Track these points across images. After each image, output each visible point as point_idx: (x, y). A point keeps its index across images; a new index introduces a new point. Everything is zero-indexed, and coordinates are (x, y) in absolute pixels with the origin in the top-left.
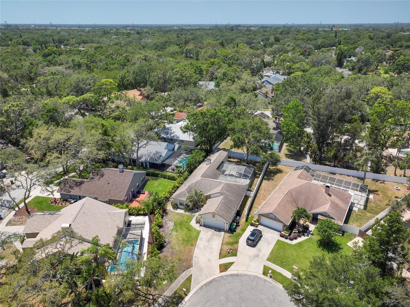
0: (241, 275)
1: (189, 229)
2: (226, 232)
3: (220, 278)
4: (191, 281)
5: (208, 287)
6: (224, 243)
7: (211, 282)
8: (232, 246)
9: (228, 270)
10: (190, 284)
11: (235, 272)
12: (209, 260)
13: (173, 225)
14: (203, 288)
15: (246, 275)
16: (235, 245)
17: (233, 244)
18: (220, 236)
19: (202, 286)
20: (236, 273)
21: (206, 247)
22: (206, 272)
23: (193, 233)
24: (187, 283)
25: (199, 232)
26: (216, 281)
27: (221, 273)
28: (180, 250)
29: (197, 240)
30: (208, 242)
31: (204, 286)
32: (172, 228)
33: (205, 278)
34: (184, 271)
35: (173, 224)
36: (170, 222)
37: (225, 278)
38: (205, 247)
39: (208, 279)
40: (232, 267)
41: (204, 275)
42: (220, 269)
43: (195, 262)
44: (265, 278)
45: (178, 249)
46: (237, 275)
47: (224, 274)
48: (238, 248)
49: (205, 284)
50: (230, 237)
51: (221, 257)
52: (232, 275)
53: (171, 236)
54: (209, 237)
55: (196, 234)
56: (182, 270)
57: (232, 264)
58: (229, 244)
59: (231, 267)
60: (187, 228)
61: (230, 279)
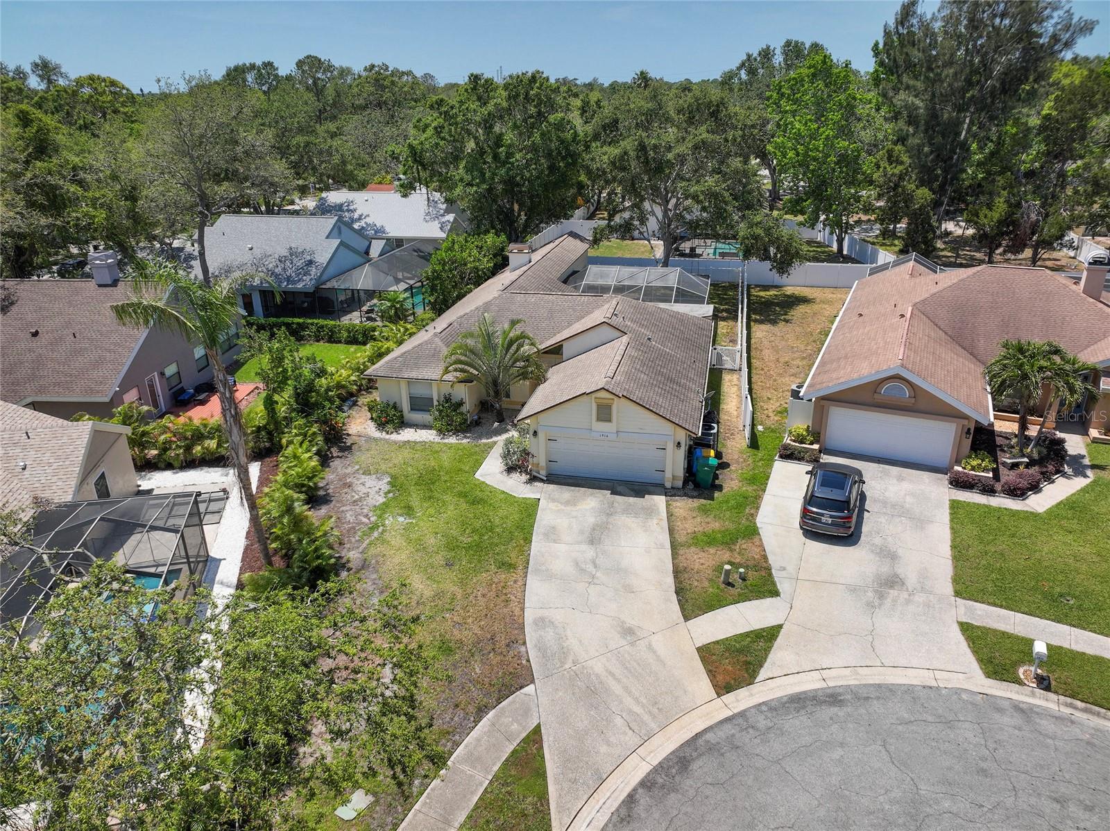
0: (861, 696)
1: (478, 497)
2: (670, 492)
3: (728, 729)
4: (541, 774)
5: (673, 797)
6: (681, 538)
7: (681, 761)
8: (731, 550)
9: (763, 674)
10: (543, 797)
11: (810, 683)
12: (628, 631)
13: (386, 488)
14: (640, 810)
15: (885, 692)
16: (742, 544)
17: (734, 541)
18: (650, 512)
19: (631, 799)
20: (821, 685)
21: (590, 568)
22: (628, 701)
23: (501, 513)
24: (518, 790)
25: (530, 509)
26: (712, 748)
27: (729, 698)
28: (438, 595)
29: (528, 540)
30: (592, 541)
31: (644, 799)
32: (381, 500)
33: (632, 740)
34: (481, 711)
35: (384, 484)
36: (364, 478)
37: (762, 723)
38: (583, 570)
39: (656, 741)
40: (780, 657)
41: (618, 721)
42: (711, 674)
43: (542, 649)
44: (1015, 697)
45: (428, 593)
46: (832, 698)
47: (742, 699)
48: (765, 558)
49: (647, 784)
50: (704, 511)
51: (689, 607)
52: (799, 702)
53: (376, 534)
54: (591, 520)
55: (516, 516)
56: (471, 709)
57: (769, 636)
58: (709, 544)
59: (772, 657)
60: (463, 495)
61: (796, 723)
